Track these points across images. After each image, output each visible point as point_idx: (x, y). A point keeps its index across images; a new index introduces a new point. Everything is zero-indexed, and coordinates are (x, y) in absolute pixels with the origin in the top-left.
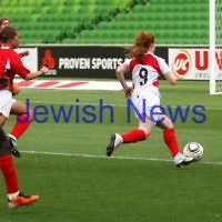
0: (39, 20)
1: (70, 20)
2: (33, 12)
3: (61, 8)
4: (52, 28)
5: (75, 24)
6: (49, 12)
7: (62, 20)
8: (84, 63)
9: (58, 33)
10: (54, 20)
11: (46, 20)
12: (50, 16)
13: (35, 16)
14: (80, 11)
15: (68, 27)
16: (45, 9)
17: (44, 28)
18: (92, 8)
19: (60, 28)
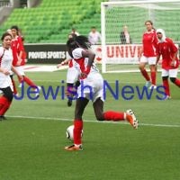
0: (28, 29)
1: (46, 29)
2: (25, 25)
3: (41, 22)
4: (35, 34)
5: (48, 31)
6: (34, 24)
7: (41, 29)
8: (42, 55)
9: (38, 36)
10: (36, 29)
11: (32, 29)
12: (34, 27)
13: (26, 27)
14: (52, 24)
15: (44, 33)
16: (32, 22)
17: (30, 34)
18: (59, 21)
19: (39, 34)
